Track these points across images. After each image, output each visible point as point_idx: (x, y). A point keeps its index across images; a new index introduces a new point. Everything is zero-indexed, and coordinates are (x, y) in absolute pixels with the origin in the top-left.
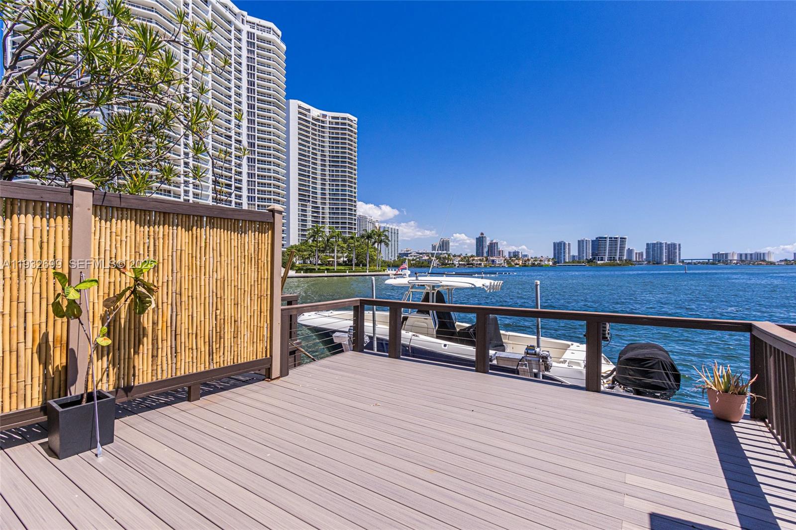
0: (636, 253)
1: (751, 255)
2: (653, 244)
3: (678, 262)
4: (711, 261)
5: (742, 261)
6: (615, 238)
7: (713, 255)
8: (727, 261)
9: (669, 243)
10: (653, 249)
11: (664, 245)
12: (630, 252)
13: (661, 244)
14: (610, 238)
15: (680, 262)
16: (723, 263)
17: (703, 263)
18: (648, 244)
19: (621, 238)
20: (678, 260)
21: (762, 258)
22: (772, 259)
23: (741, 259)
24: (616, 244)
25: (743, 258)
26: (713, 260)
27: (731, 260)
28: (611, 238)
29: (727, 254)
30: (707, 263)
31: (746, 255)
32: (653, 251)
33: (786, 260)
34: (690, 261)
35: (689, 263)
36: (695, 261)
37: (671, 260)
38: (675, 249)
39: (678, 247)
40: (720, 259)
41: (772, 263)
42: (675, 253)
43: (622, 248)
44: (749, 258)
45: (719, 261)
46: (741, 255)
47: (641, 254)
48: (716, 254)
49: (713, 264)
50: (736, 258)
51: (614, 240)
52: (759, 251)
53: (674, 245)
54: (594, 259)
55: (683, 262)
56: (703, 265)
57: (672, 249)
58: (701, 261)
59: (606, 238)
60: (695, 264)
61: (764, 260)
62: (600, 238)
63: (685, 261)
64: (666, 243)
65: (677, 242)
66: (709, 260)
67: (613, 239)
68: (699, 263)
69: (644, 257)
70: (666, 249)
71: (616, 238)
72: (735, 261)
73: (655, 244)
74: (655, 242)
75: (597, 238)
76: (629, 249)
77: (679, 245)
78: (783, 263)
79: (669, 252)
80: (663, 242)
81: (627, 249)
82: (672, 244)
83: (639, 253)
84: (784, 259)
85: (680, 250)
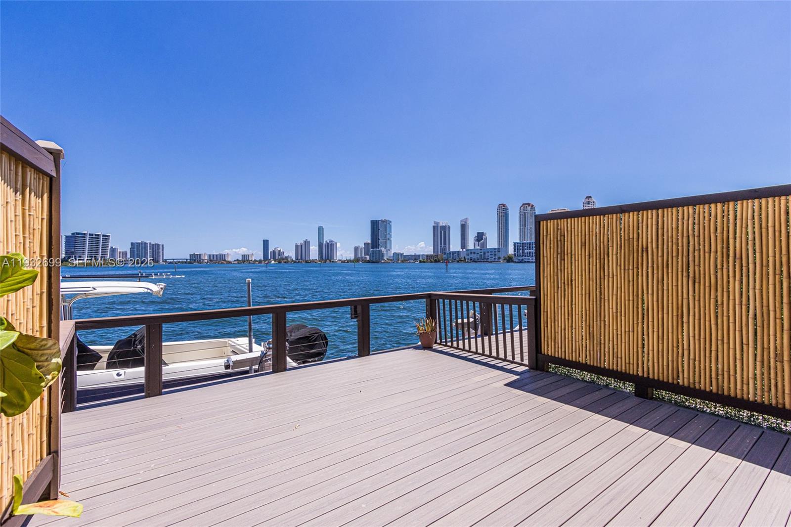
0: (120, 253)
1: (217, 255)
2: (137, 243)
3: (161, 261)
4: (188, 260)
5: (211, 261)
6: (96, 235)
7: (190, 255)
8: (200, 260)
9: (154, 243)
10: (138, 249)
11: (149, 245)
12: (113, 250)
13: (146, 244)
14: (90, 234)
15: (163, 261)
16: (198, 262)
17: (182, 262)
18: (132, 244)
19: (103, 236)
20: (161, 259)
21: (223, 259)
22: (229, 259)
23: (210, 258)
24: (98, 242)
25: (212, 258)
26: (190, 260)
27: (203, 260)
28: (92, 235)
29: (200, 255)
30: (186, 263)
31: (213, 255)
32: (137, 251)
33: (238, 260)
34: (172, 261)
35: (170, 263)
36: (176, 261)
37: (156, 260)
38: (159, 249)
39: (161, 247)
40: (195, 259)
41: (230, 262)
42: (159, 253)
43: (105, 247)
44: (215, 259)
45: (195, 261)
46: (210, 255)
47: (125, 254)
48: (192, 255)
49: (190, 263)
50: (206, 258)
51: (95, 238)
52: (221, 253)
53: (158, 245)
54: (69, 257)
55: (165, 261)
56: (182, 264)
57: (156, 249)
58: (181, 260)
59: (85, 234)
60: (176, 263)
61: (225, 260)
62: (77, 233)
63: (168, 261)
64: (150, 243)
65: (160, 243)
66: (187, 259)
67: (94, 236)
68: (179, 262)
69: (129, 256)
70: (150, 249)
71: (98, 235)
72: (206, 261)
73: (140, 243)
74: (140, 242)
75: (73, 234)
76: (112, 247)
77: (163, 246)
78: (236, 262)
79: (153, 251)
80: (147, 242)
81: (109, 247)
82: (155, 245)
83: (123, 252)
84: (236, 259)
85: (163, 251)
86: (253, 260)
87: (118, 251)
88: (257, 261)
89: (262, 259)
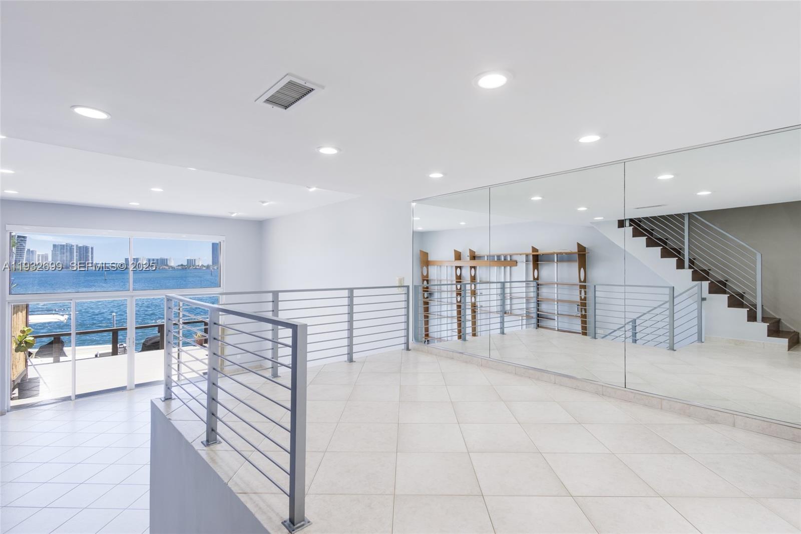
0: (39, 255)
1: (157, 260)
2: (61, 245)
7: (126, 259)
9: (81, 245)
10: (62, 251)
11: (75, 248)
12: (31, 253)
13: (72, 246)
18: (54, 246)
19: (19, 237)
21: (165, 264)
22: (172, 263)
29: (137, 259)
31: (153, 260)
32: (60, 253)
33: (182, 265)
38: (87, 252)
39: (90, 250)
41: (172, 267)
42: (87, 256)
43: (20, 249)
46: (149, 260)
47: (45, 256)
48: (128, 259)
52: (163, 257)
53: (86, 248)
57: (84, 252)
61: (167, 265)
64: (77, 245)
65: (90, 246)
69: (50, 259)
70: (77, 252)
73: (64, 246)
74: (64, 244)
76: (29, 250)
77: (92, 248)
78: (180, 267)
79: (80, 255)
80: (73, 244)
81: (26, 250)
82: (83, 247)
83: (42, 256)
84: (180, 264)
85: (92, 254)
86: (200, 265)
87: (37, 253)
88: (204, 267)
89: (211, 264)
